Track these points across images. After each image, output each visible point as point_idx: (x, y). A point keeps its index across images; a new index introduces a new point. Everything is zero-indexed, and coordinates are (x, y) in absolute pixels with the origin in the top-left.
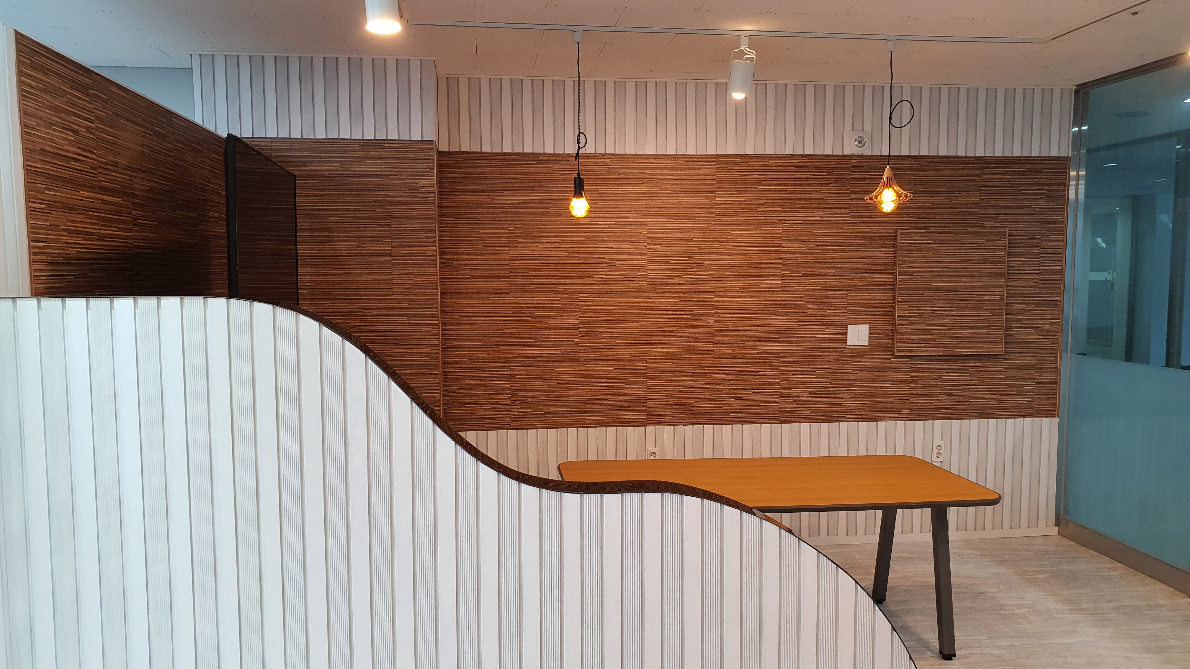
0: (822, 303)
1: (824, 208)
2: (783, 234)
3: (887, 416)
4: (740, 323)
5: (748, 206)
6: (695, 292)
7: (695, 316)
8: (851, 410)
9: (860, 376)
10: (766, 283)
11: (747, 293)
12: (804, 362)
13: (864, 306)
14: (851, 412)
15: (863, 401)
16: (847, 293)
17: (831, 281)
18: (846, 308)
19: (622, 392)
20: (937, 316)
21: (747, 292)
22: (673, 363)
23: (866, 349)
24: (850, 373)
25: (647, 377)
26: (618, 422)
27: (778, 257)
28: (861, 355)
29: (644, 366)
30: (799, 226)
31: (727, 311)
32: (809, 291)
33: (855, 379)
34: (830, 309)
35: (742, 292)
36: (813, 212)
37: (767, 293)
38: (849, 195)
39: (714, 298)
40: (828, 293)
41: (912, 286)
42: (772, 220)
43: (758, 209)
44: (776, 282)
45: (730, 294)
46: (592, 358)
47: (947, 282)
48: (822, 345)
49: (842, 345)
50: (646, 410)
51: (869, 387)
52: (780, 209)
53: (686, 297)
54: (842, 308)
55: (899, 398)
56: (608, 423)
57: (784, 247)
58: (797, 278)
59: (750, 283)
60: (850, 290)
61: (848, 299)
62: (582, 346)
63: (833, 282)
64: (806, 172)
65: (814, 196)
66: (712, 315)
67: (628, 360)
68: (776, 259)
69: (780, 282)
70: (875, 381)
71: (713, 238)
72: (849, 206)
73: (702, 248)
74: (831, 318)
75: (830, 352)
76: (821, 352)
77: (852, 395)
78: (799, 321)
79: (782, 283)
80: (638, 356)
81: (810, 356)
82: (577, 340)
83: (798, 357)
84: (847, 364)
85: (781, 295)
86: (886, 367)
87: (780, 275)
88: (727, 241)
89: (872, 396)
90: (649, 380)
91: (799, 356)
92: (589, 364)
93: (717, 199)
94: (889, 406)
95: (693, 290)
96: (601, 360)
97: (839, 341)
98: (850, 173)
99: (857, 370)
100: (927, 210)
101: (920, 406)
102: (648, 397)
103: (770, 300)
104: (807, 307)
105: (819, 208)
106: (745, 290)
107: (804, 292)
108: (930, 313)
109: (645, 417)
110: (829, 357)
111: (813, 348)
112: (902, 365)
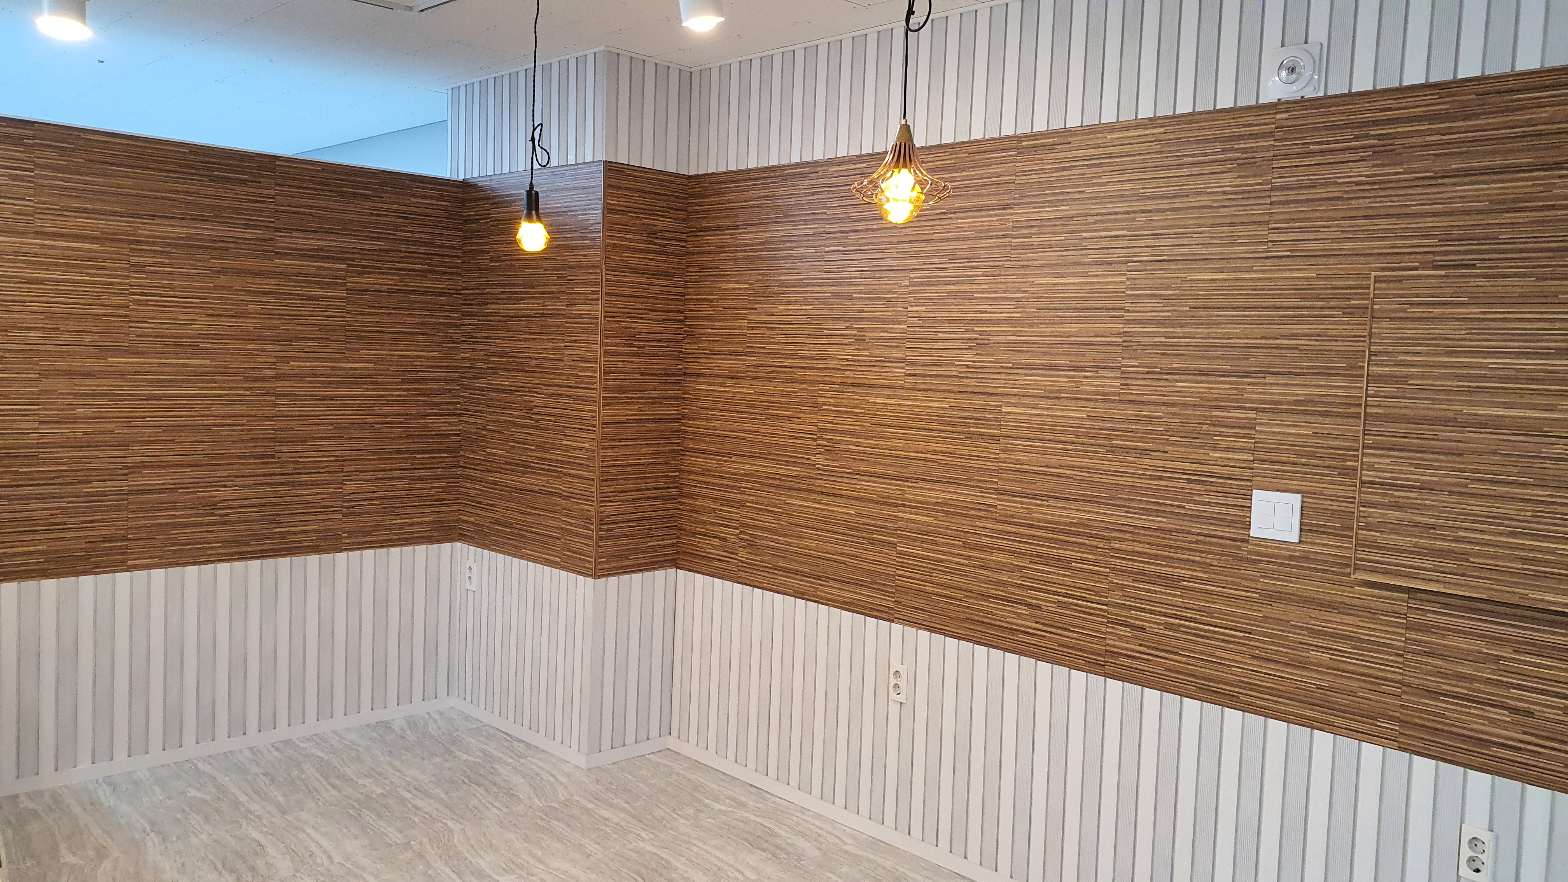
0: (1199, 435)
1: (1213, 225)
2: (1128, 283)
3: (1338, 721)
4: (1044, 459)
5: (1065, 229)
6: (973, 393)
7: (970, 436)
8: (1252, 687)
9: (1277, 610)
10: (1090, 384)
11: (1057, 402)
12: (1156, 557)
13: (1294, 450)
14: (1251, 690)
15: (1282, 671)
16: (1255, 416)
17: (1221, 388)
18: (1252, 451)
19: (866, 554)
20: (1473, 495)
21: (1057, 398)
22: (936, 518)
23: (1294, 551)
24: (1254, 601)
25: (899, 536)
26: (856, 605)
27: (1115, 331)
28: (1282, 565)
29: (895, 516)
30: (1159, 266)
31: (1020, 433)
32: (1172, 405)
33: (1264, 616)
34: (1215, 448)
35: (1048, 398)
36: (1189, 236)
37: (1092, 404)
38: (1268, 194)
39: (1000, 406)
40: (1214, 413)
41: (1403, 411)
42: (1107, 257)
43: (1084, 235)
44: (1109, 382)
45: (1027, 400)
46: (829, 491)
47: (1511, 406)
48: (1196, 528)
49: (1238, 533)
50: (893, 593)
51: (1295, 642)
52: (1125, 232)
53: (958, 400)
54: (1243, 450)
55: (1369, 686)
56: (845, 603)
57: (1128, 311)
58: (1152, 376)
59: (1061, 381)
60: (1263, 410)
61: (1257, 431)
62: (818, 469)
63: (1225, 389)
64: (1178, 151)
65: (1192, 201)
66: (996, 438)
67: (875, 502)
68: (1112, 335)
69: (1117, 383)
70: (1312, 632)
71: (1005, 292)
72: (1266, 218)
73: (986, 312)
74: (1220, 470)
75: (1211, 544)
76: (1193, 542)
77: (1257, 652)
78: (1152, 468)
79: (1122, 385)
80: (888, 497)
81: (1171, 547)
82: (812, 458)
83: (1146, 546)
84: (1246, 579)
85: (1120, 411)
86: (1341, 603)
87: (1119, 368)
88: (1028, 298)
89: (1302, 665)
90: (900, 543)
91: (1149, 544)
92: (824, 499)
93: (1015, 218)
94: (1344, 700)
95: (969, 389)
96: (842, 496)
97: (1232, 523)
98: (1272, 143)
99: (1271, 596)
100: (1474, 217)
101: (1429, 720)
102: (898, 572)
103: (1095, 418)
104: (1167, 440)
105: (1201, 226)
106: (1053, 395)
107: (1163, 408)
108: (1454, 485)
109: (892, 605)
110: (1209, 556)
111: (1177, 530)
112: (1384, 607)
